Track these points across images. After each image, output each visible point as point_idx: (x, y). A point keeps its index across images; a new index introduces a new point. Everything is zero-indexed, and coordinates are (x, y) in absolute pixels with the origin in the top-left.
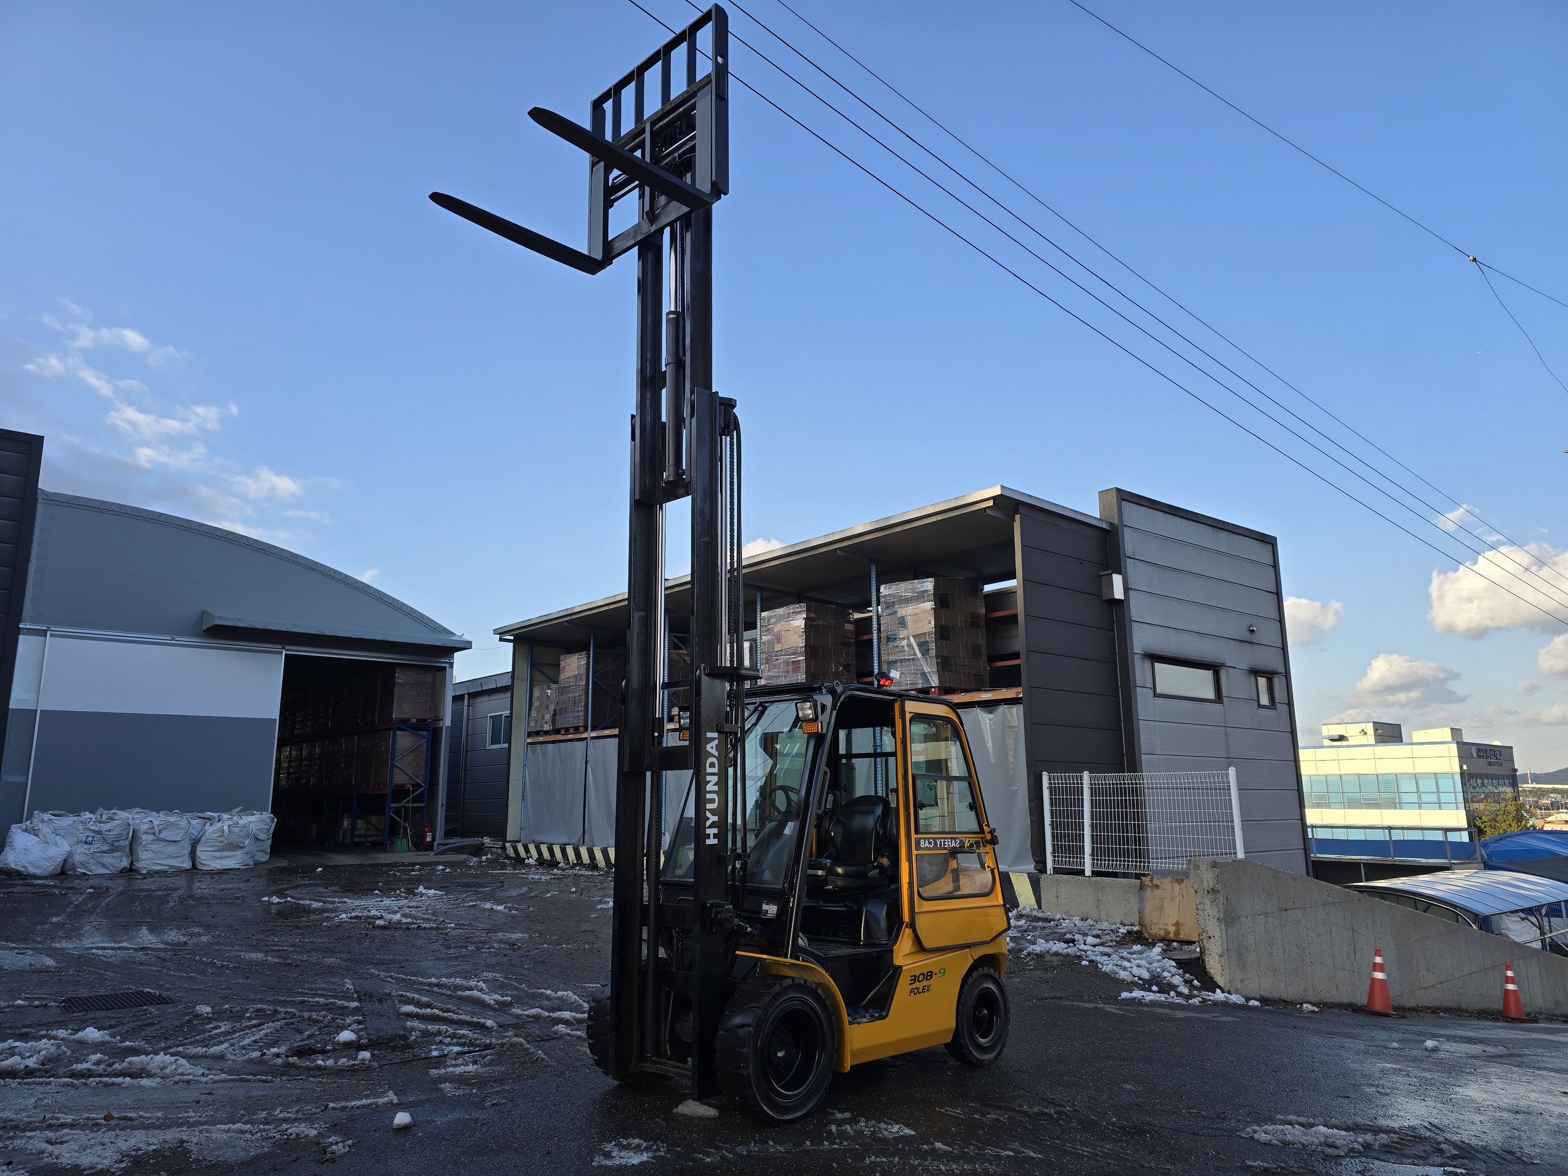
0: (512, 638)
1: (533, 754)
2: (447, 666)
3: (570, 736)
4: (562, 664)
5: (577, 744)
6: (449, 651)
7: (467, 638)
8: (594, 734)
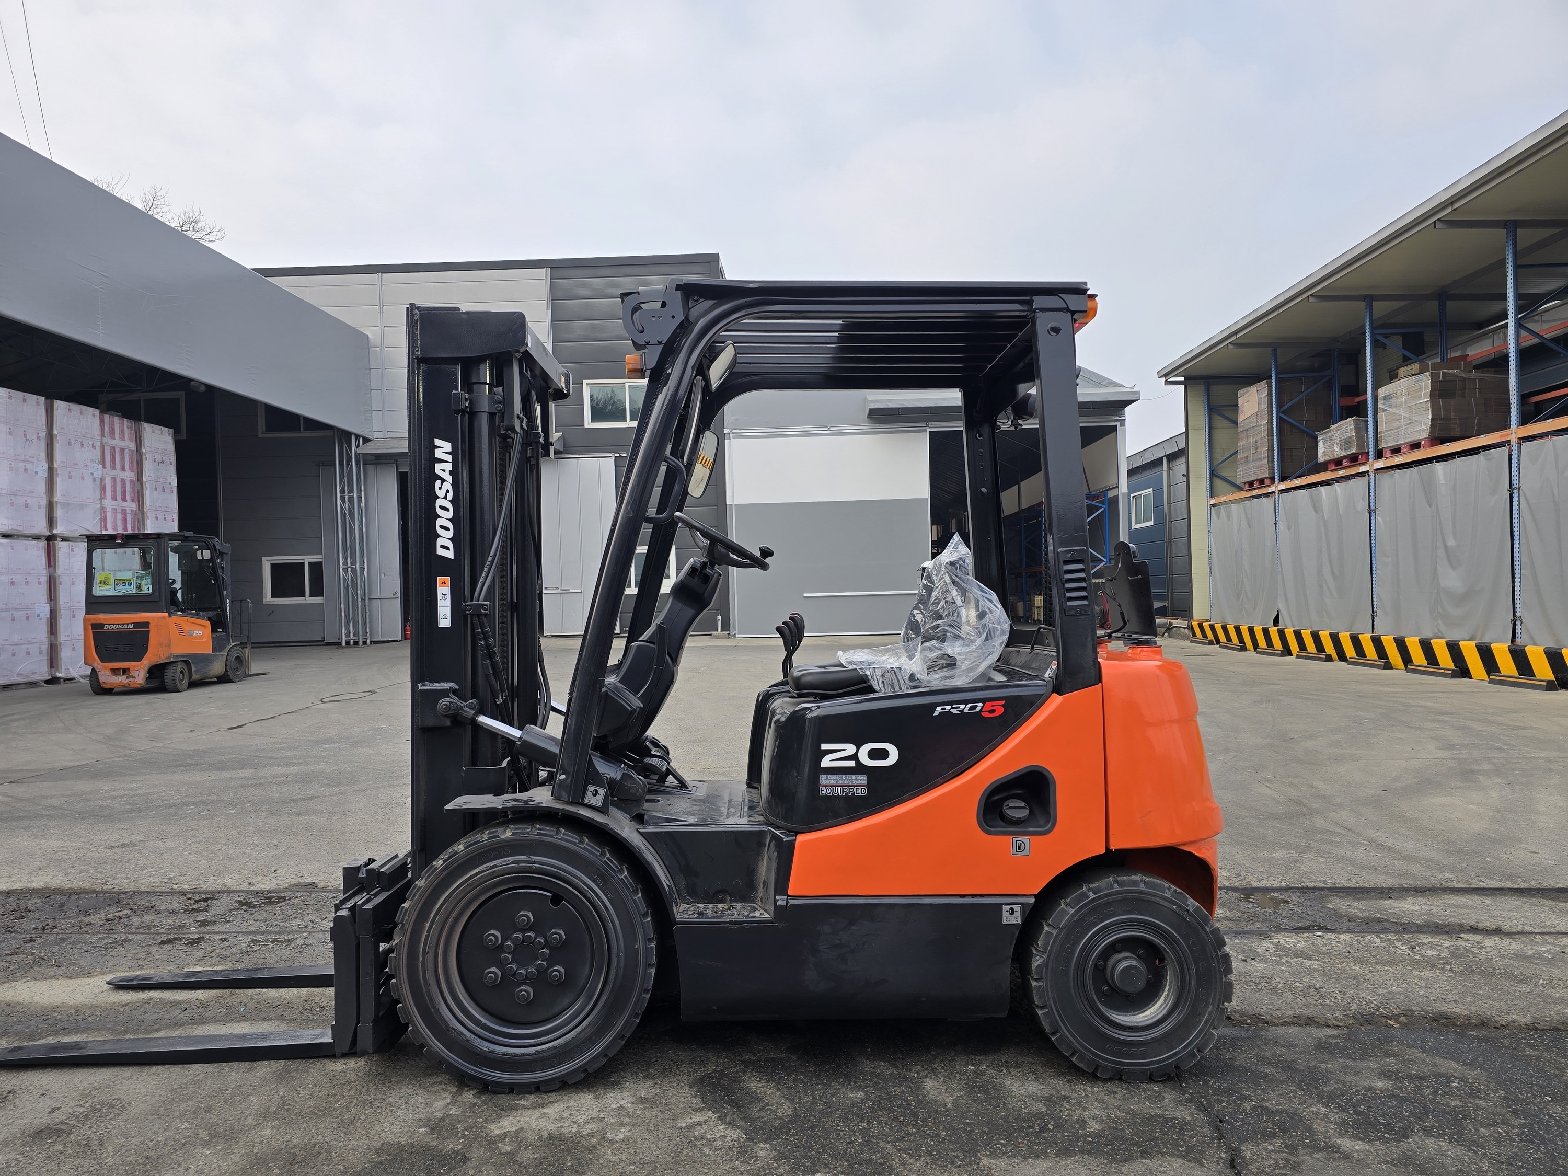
0: (1182, 379)
1: (1218, 516)
2: (1118, 424)
3: (1256, 492)
4: (1240, 401)
5: (1265, 500)
6: (1119, 406)
7: (1136, 389)
8: (1282, 486)
